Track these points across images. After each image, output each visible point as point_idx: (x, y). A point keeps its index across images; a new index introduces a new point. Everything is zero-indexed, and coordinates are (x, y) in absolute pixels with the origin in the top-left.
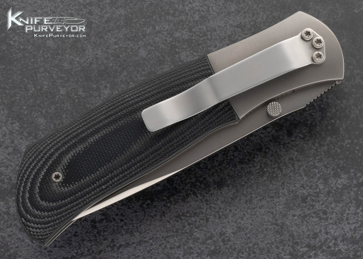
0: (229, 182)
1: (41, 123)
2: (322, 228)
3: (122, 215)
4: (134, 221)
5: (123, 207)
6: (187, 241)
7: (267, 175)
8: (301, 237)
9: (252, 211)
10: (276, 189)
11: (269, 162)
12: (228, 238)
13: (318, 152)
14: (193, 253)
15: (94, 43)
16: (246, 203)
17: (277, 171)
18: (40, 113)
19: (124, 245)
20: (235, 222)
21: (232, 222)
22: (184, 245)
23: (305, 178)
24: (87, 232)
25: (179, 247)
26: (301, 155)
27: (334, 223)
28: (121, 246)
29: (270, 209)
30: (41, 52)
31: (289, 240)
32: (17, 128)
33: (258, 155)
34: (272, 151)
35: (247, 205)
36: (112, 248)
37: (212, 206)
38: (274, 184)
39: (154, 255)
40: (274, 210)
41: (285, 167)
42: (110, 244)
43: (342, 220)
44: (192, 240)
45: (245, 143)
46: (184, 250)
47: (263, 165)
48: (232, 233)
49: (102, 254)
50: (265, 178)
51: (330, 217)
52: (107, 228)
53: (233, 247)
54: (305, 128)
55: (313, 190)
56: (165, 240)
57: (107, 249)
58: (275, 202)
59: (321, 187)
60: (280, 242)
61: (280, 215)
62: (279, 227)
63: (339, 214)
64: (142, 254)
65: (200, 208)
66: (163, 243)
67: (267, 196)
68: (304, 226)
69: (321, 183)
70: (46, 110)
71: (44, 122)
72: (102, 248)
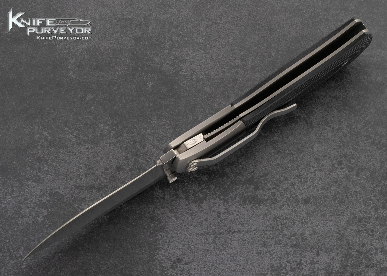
0: (312, 201)
2: (369, 241)
3: (238, 211)
4: (246, 216)
6: (279, 235)
7: (338, 200)
8: (354, 244)
9: (324, 223)
10: (342, 210)
11: (341, 191)
12: (305, 238)
13: (374, 190)
14: (281, 244)
15: (237, 93)
16: (321, 216)
17: (345, 198)
19: (236, 231)
20: (312, 228)
21: (310, 227)
22: (276, 238)
23: (363, 206)
24: (214, 219)
25: (273, 238)
26: (363, 190)
27: (377, 239)
29: (336, 223)
30: (200, 94)
31: (346, 245)
33: (334, 185)
34: (344, 185)
35: (321, 217)
36: (229, 232)
37: (298, 215)
38: (342, 206)
39: (255, 241)
40: (339, 224)
41: (351, 197)
42: (227, 230)
43: (383, 237)
44: (282, 235)
45: (327, 176)
46: (276, 241)
47: (336, 192)
48: (309, 234)
49: (221, 235)
50: (336, 202)
51: (375, 234)
52: (227, 218)
53: (308, 244)
54: (368, 172)
55: (367, 215)
56: (264, 232)
57: (225, 232)
58: (340, 218)
59: (373, 213)
60: (340, 246)
61: (342, 227)
62: (341, 236)
63: (382, 233)
64: (248, 239)
65: (291, 215)
66: (263, 234)
67: (336, 213)
68: (357, 237)
69: (373, 211)
72: (222, 231)
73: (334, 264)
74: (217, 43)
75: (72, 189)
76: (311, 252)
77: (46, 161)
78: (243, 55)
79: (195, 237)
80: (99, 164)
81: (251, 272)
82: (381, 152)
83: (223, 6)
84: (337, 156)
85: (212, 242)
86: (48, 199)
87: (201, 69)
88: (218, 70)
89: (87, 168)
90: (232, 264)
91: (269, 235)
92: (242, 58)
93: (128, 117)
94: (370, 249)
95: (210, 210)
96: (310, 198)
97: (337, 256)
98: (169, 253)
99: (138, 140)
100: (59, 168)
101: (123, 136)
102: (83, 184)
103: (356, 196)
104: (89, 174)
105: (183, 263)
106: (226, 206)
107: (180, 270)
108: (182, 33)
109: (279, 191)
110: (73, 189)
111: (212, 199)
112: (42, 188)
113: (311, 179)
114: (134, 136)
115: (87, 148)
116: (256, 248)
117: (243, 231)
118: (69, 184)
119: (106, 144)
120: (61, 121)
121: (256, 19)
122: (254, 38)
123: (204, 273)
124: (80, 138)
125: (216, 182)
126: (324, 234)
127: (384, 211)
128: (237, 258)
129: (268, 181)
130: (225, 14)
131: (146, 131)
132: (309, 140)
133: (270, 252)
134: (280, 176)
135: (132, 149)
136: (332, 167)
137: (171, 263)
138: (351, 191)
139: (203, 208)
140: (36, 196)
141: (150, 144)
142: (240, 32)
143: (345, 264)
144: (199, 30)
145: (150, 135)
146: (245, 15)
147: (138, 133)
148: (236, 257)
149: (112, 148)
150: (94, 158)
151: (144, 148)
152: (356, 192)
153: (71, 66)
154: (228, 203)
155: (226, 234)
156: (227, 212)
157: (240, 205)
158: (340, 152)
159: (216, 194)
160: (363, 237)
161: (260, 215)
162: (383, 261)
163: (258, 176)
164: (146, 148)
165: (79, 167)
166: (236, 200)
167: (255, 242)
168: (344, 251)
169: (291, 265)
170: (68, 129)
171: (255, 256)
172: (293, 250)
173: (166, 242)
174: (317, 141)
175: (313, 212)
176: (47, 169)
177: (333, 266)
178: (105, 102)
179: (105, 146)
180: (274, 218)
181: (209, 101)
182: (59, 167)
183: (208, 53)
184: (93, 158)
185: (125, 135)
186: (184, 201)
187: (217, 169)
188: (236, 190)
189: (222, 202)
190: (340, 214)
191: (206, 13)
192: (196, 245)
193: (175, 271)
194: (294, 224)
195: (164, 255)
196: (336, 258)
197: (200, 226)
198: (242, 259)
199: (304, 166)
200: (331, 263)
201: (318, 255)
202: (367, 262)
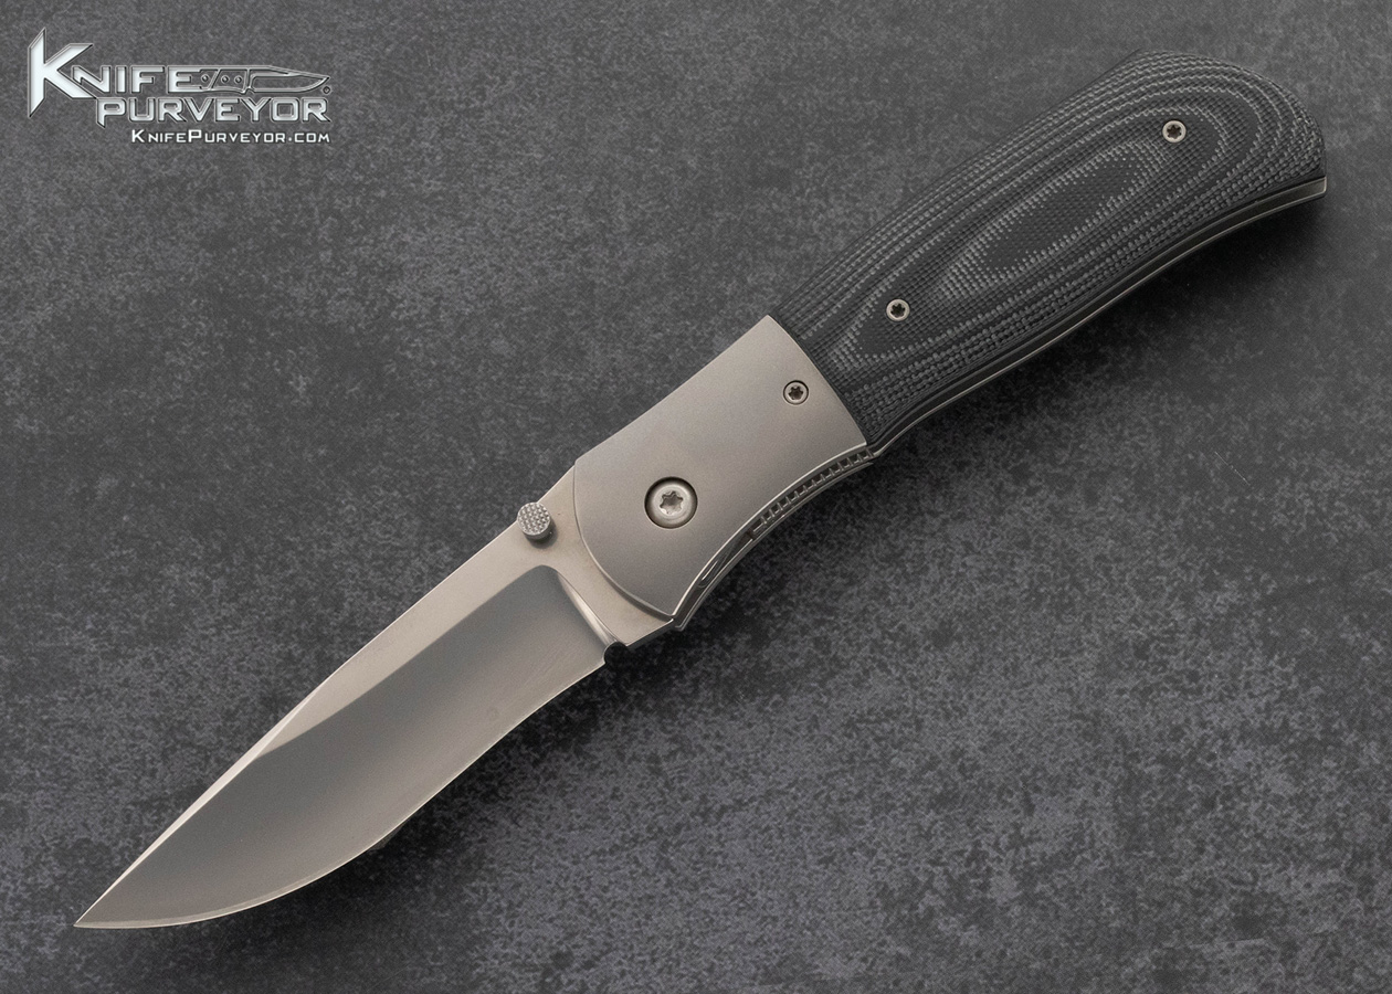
73: (1094, 827)
74: (493, 180)
75: (129, 816)
76: (1003, 808)
77: (16, 745)
78: (592, 194)
79: (595, 865)
80: (200, 706)
81: (818, 933)
82: (1151, 397)
83: (480, 47)
85: (657, 865)
86: (58, 872)
87: (461, 284)
88: (519, 270)
89: (161, 730)
90: (745, 924)
91: (846, 788)
92: (592, 204)
93: (254, 516)
94: (1203, 740)
95: (621, 756)
96: (950, 622)
97: (1097, 794)
98: (520, 944)
99: (312, 586)
100: (66, 758)
101: (255, 587)
102: (164, 788)
103: (1107, 571)
104: (174, 750)
105: (575, 965)
106: (669, 728)
108: (361, 177)
109: (838, 628)
110: (134, 815)
111: (617, 718)
112: (26, 841)
113: (935, 556)
114: (292, 576)
115: (146, 662)
116: (813, 845)
117: (752, 799)
118: (117, 802)
119: (206, 628)
120: (29, 595)
121: (603, 59)
122: (614, 128)
123: (658, 979)
124: (109, 634)
127: (1216, 596)
128: (758, 896)
129: (791, 604)
130: (492, 74)
131: (329, 546)
133: (864, 844)
134: (827, 576)
135: (299, 623)
136: (998, 496)
137: (535, 978)
138: (1085, 561)
139: (595, 758)
140: (13, 876)
141: (355, 587)
142: (560, 118)
143: (1130, 814)
144: (420, 152)
145: (347, 558)
146: (560, 57)
147: (302, 562)
148: (753, 894)
149: (228, 639)
150: (176, 691)
151: (338, 609)
153: (12, 396)
154: (674, 717)
156: (682, 749)
157: (718, 711)
159: (624, 697)
160: (1169, 705)
161: (797, 728)
162: (1259, 767)
163: (753, 597)
164: (346, 605)
165: (132, 735)
166: (700, 701)
167: (803, 826)
168: (1117, 772)
169: (946, 872)
170: (60, 615)
171: (817, 872)
172: (942, 816)
173: (499, 910)
175: (972, 669)
176: (25, 771)
177: (1092, 835)
178: (163, 485)
179: (205, 637)
180: (848, 726)
181: (518, 384)
182: (66, 754)
183: (471, 221)
184: (172, 691)
185: (261, 580)
186: (524, 751)
188: (690, 665)
189: (654, 718)
190: (1068, 647)
191: (425, 89)
192: (605, 889)
194: (919, 728)
195: (505, 955)
196: (1095, 802)
197: (603, 823)
198: (774, 895)
199: (902, 518)
200: (1080, 825)
201: (1030, 809)
202: (1203, 790)
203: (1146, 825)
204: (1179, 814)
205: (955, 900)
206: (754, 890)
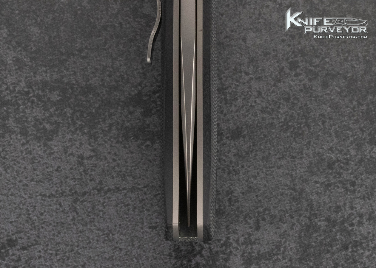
0: (245, 133)
1: (34, 34)
2: (347, 201)
3: (115, 154)
4: (129, 163)
5: (117, 145)
7: (292, 130)
8: (321, 208)
9: (267, 171)
10: (299, 149)
11: (296, 115)
12: (235, 198)
13: (355, 111)
16: (262, 160)
17: (304, 127)
18: (34, 21)
19: (113, 189)
20: (247, 181)
21: (243, 179)
23: (336, 140)
24: (71, 169)
26: (335, 112)
27: (362, 197)
28: (109, 190)
29: (289, 171)
31: (307, 210)
32: (5, 35)
33: (283, 105)
34: (302, 103)
35: (263, 162)
36: (99, 191)
37: (222, 158)
38: (298, 142)
39: (147, 206)
40: (293, 173)
41: (313, 124)
42: (97, 187)
45: (271, 89)
47: (288, 117)
48: (241, 192)
49: (86, 196)
50: (289, 134)
51: (358, 190)
52: (95, 167)
53: (240, 209)
54: (344, 81)
55: (343, 156)
57: (92, 191)
58: (296, 163)
59: (353, 153)
60: (296, 211)
61: (300, 179)
62: (297, 193)
63: (370, 187)
64: (133, 203)
67: (288, 154)
68: (326, 195)
69: (354, 149)
70: (42, 18)
71: (38, 33)
72: (86, 189)
73: (287, 244)
76: (245, 224)
79: (40, 201)
81: (140, 262)
84: (288, 53)
85: (70, 209)
90: (106, 248)
94: (350, 215)
95: (66, 152)
96: (242, 128)
97: (292, 229)
103: (324, 123)
105: (18, 247)
106: (93, 144)
107: (13, 260)
111: (68, 133)
113: (242, 94)
116: (148, 218)
117: (124, 189)
123: (56, 264)
125: (76, 104)
126: (268, 191)
127: (373, 148)
128: (116, 236)
132: (238, 26)
136: (280, 73)
138: (314, 115)
139: (52, 149)
143: (306, 242)
148: (113, 235)
152: (322, 115)
154: (96, 140)
155: (94, 195)
156: (96, 156)
157: (118, 142)
158: (294, 45)
159: (74, 123)
160: (337, 194)
161: (154, 160)
163: (149, 92)
166: (111, 135)
167: (146, 208)
168: (305, 221)
169: (210, 248)
171: (147, 232)
174: (252, 27)
175: (247, 153)
177: (285, 247)
186: (19, 138)
187: (76, 80)
188: (110, 116)
189: (86, 137)
190: (296, 154)
192: (42, 214)
193: (5, 262)
196: (290, 232)
197: (48, 182)
198: (124, 238)
199: (230, 72)
200: (280, 242)
201: (258, 228)
202: (344, 239)
203: (312, 250)
204: (330, 249)
205: (211, 262)
206: (114, 233)
